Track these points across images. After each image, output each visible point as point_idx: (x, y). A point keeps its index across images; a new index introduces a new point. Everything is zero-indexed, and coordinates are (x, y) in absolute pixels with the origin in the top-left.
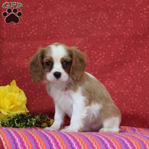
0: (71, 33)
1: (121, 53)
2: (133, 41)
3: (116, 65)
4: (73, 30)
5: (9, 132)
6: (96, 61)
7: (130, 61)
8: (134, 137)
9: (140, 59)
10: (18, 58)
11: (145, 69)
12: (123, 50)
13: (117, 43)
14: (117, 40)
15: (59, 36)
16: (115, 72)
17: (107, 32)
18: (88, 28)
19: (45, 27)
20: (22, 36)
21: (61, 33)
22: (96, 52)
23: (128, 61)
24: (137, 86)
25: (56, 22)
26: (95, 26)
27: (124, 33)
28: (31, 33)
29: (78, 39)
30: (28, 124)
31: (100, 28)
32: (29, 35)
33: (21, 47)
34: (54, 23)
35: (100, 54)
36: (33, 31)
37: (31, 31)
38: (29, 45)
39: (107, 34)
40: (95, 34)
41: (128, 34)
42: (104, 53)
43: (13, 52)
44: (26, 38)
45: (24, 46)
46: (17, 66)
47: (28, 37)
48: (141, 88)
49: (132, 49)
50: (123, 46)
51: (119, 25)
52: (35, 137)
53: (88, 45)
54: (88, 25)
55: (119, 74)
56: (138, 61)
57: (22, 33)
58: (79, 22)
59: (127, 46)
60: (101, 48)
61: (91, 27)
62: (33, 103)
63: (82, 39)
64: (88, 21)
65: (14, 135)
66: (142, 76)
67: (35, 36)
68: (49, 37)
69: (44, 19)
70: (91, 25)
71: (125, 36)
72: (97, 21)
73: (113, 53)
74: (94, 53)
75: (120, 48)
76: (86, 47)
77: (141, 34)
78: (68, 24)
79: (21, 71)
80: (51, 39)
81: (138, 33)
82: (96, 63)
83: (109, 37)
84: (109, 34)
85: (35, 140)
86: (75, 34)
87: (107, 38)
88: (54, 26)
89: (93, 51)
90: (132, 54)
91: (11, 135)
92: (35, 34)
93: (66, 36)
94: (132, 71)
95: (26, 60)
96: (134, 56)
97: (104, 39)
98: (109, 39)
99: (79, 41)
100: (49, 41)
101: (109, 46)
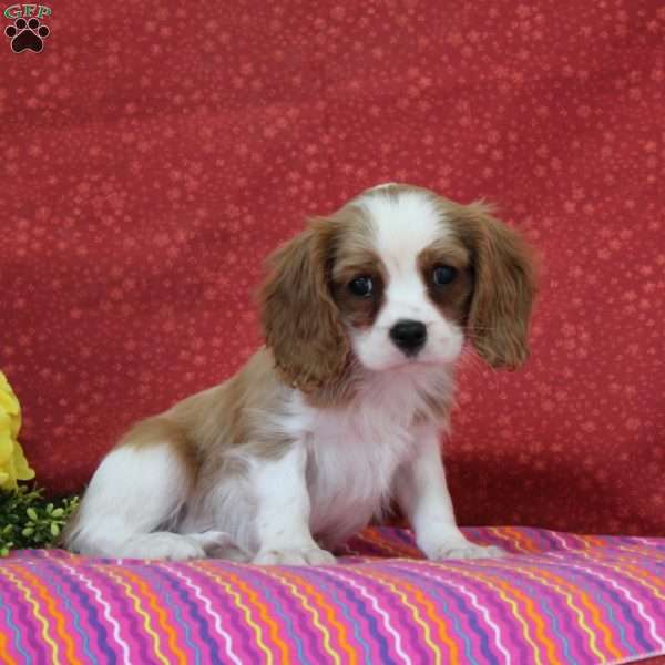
0: (238, 82)
1: (488, 172)
2: (543, 111)
4: (247, 68)
9: (579, 194)
11: (605, 244)
12: (497, 155)
13: (464, 121)
14: (464, 105)
15: (178, 99)
17: (413, 72)
18: (319, 55)
19: (112, 60)
21: (188, 83)
22: (361, 172)
23: (520, 209)
24: (568, 329)
25: (166, 31)
26: (358, 46)
27: (501, 71)
28: (43, 89)
29: (272, 110)
30: (27, 532)
31: (378, 53)
32: (32, 102)
34: (156, 37)
36: (53, 78)
37: (42, 79)
38: (35, 150)
39: (415, 82)
40: (355, 84)
41: (518, 77)
44: (21, 116)
45: (11, 152)
47: (28, 111)
48: (585, 336)
49: (543, 151)
50: (494, 136)
51: (474, 36)
53: (326, 140)
54: (320, 39)
56: (570, 207)
58: (276, 25)
59: (513, 137)
60: (386, 148)
61: (333, 48)
62: (59, 431)
63: (293, 112)
66: (592, 279)
67: (61, 104)
68: (130, 108)
69: (106, 23)
70: (338, 40)
71: (504, 88)
72: (365, 21)
73: (446, 170)
74: (353, 175)
75: (481, 148)
76: (312, 149)
77: (584, 74)
78: (224, 37)
80: (140, 115)
81: (568, 70)
83: (424, 93)
84: (425, 82)
86: (257, 84)
87: (414, 100)
88: (156, 49)
89: (348, 168)
90: (540, 171)
92: (64, 93)
93: (215, 97)
94: (539, 256)
95: (23, 223)
96: (549, 184)
97: (404, 103)
98: (424, 106)
99: (279, 120)
100: (131, 129)
101: (429, 140)
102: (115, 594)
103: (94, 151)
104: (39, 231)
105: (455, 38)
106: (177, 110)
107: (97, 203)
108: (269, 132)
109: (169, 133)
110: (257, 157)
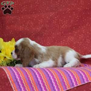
0: (47, 9)
1: (77, 21)
2: (84, 13)
3: (74, 28)
5: (11, 69)
6: (62, 26)
7: (82, 25)
8: (85, 69)
9: (88, 23)
10: (16, 25)
12: (78, 18)
14: (74, 13)
16: (74, 32)
17: (68, 8)
19: (31, 7)
20: (18, 12)
21: (41, 10)
22: (62, 21)
23: (81, 25)
24: (87, 40)
25: (38, 3)
26: (61, 5)
27: (78, 8)
28: (23, 10)
29: (51, 13)
31: (64, 6)
32: (22, 12)
33: (17, 19)
34: (37, 4)
35: (64, 22)
36: (24, 9)
37: (23, 9)
38: (22, 18)
40: (61, 10)
41: (81, 9)
42: (67, 21)
43: (13, 22)
44: (20, 13)
45: (19, 18)
46: (16, 30)
48: (89, 41)
49: (84, 18)
50: (78, 16)
51: (75, 4)
52: (27, 71)
53: (57, 16)
54: (57, 4)
55: (76, 33)
56: (87, 25)
57: (18, 11)
58: (51, 2)
59: (80, 16)
60: (65, 18)
61: (58, 5)
63: (53, 13)
64: (57, 2)
65: (14, 70)
66: (90, 34)
68: (34, 12)
69: (31, 2)
71: (79, 10)
72: (62, 2)
73: (72, 20)
74: (61, 21)
75: (76, 18)
76: (56, 18)
77: (89, 9)
78: (45, 4)
79: (18, 33)
80: (35, 13)
81: (87, 8)
82: (62, 27)
83: (69, 11)
84: (69, 10)
85: (26, 73)
86: (49, 10)
87: (68, 12)
88: (37, 5)
90: (83, 21)
91: (12, 70)
92: (26, 11)
93: (44, 11)
94: (83, 31)
95: (21, 26)
96: (84, 22)
97: (67, 12)
98: (69, 12)
99: (52, 14)
100: (34, 15)
101: (70, 17)
102: (37, 71)
103: (29, 18)
104: (23, 27)
105: (73, 4)
106: (39, 13)
107: (30, 24)
108: (51, 16)
109: (38, 16)
110: (49, 19)
